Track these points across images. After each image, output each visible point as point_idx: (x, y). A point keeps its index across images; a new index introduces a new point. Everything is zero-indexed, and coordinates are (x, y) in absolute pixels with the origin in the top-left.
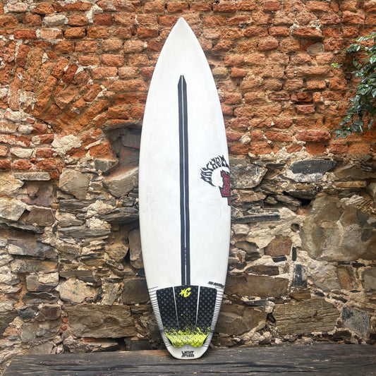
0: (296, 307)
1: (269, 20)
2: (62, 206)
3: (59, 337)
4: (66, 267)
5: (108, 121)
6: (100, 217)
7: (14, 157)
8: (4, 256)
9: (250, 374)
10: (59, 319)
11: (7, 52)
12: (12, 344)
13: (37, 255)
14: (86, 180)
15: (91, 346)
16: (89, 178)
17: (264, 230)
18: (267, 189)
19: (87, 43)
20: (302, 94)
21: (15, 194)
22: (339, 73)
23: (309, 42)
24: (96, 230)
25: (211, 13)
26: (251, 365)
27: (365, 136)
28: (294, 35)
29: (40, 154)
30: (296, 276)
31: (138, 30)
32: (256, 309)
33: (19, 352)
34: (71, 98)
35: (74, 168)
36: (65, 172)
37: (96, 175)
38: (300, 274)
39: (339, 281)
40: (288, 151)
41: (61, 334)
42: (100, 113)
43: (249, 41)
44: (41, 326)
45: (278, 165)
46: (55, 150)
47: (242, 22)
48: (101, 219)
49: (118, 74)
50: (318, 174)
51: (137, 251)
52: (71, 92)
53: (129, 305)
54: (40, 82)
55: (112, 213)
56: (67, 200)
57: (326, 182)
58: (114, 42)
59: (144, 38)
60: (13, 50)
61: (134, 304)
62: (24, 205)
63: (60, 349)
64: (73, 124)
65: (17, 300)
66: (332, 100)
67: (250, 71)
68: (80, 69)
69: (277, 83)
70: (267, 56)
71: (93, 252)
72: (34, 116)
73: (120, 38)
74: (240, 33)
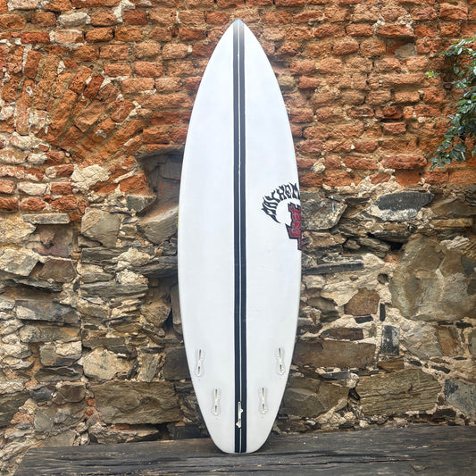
0: (385, 379)
1: (347, 15)
2: (85, 256)
3: (83, 424)
4: (91, 334)
5: (143, 147)
6: (134, 269)
7: (23, 194)
8: (11, 322)
9: (329, 465)
10: (82, 401)
11: (12, 60)
12: (22, 434)
13: (54, 319)
14: (115, 222)
15: (125, 435)
16: (119, 220)
17: (343, 283)
18: (346, 231)
19: (115, 47)
20: (390, 110)
21: (25, 242)
22: (436, 81)
23: (397, 43)
24: (129, 285)
25: (273, 8)
26: (330, 454)
27: (470, 161)
28: (378, 35)
29: (56, 190)
30: (385, 341)
31: (181, 30)
32: (334, 383)
33: (33, 444)
34: (95, 118)
35: (100, 208)
36: (88, 212)
37: (128, 215)
38: (391, 338)
39: (439, 346)
40: (373, 181)
41: (85, 420)
42: (132, 136)
43: (321, 43)
44: (60, 410)
45: (361, 199)
46: (75, 185)
47: (312, 19)
48: (135, 272)
49: (155, 87)
50: (412, 210)
52: (95, 110)
53: (171, 381)
54: (55, 98)
55: (149, 264)
56: (91, 248)
57: (422, 220)
58: (150, 46)
59: (187, 41)
60: (20, 58)
61: (178, 381)
62: (36, 256)
63: (84, 439)
64: (99, 151)
65: (29, 377)
66: (427, 116)
67: (323, 81)
68: (107, 81)
69: (358, 96)
70: (344, 62)
71: (126, 315)
72: (47, 142)
73: (158, 41)
74: (309, 33)
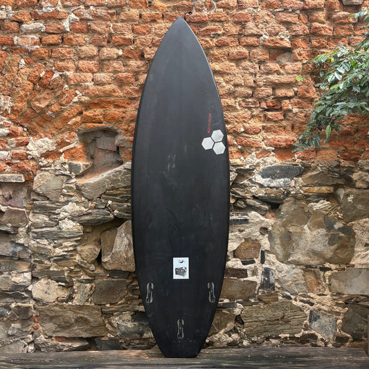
0: (264, 309)
1: (240, 30)
2: (36, 207)
3: (30, 336)
5: (83, 125)
6: (73, 218)
10: (30, 318)
13: (11, 254)
14: (59, 182)
15: (62, 345)
16: (62, 181)
17: (233, 234)
18: (236, 194)
19: (63, 50)
20: (272, 102)
23: (277, 52)
24: (69, 231)
27: (333, 142)
28: (264, 46)
29: (16, 156)
30: (264, 279)
31: (113, 38)
32: (224, 311)
34: (47, 103)
35: (48, 171)
36: (39, 174)
37: (69, 177)
38: (268, 277)
39: (306, 284)
40: (257, 156)
41: (32, 333)
42: (74, 117)
43: (220, 51)
44: (13, 325)
45: (248, 170)
46: (30, 153)
48: (74, 221)
49: (93, 80)
50: (287, 179)
51: (109, 253)
52: (47, 97)
53: (101, 305)
54: (17, 87)
55: (84, 215)
56: (41, 202)
57: (294, 187)
59: (119, 46)
61: (104, 305)
63: (31, 348)
64: (49, 128)
66: (300, 108)
67: (220, 79)
68: (56, 75)
69: (247, 91)
70: (238, 66)
71: (65, 253)
72: (10, 119)
73: (96, 46)
74: (211, 43)
